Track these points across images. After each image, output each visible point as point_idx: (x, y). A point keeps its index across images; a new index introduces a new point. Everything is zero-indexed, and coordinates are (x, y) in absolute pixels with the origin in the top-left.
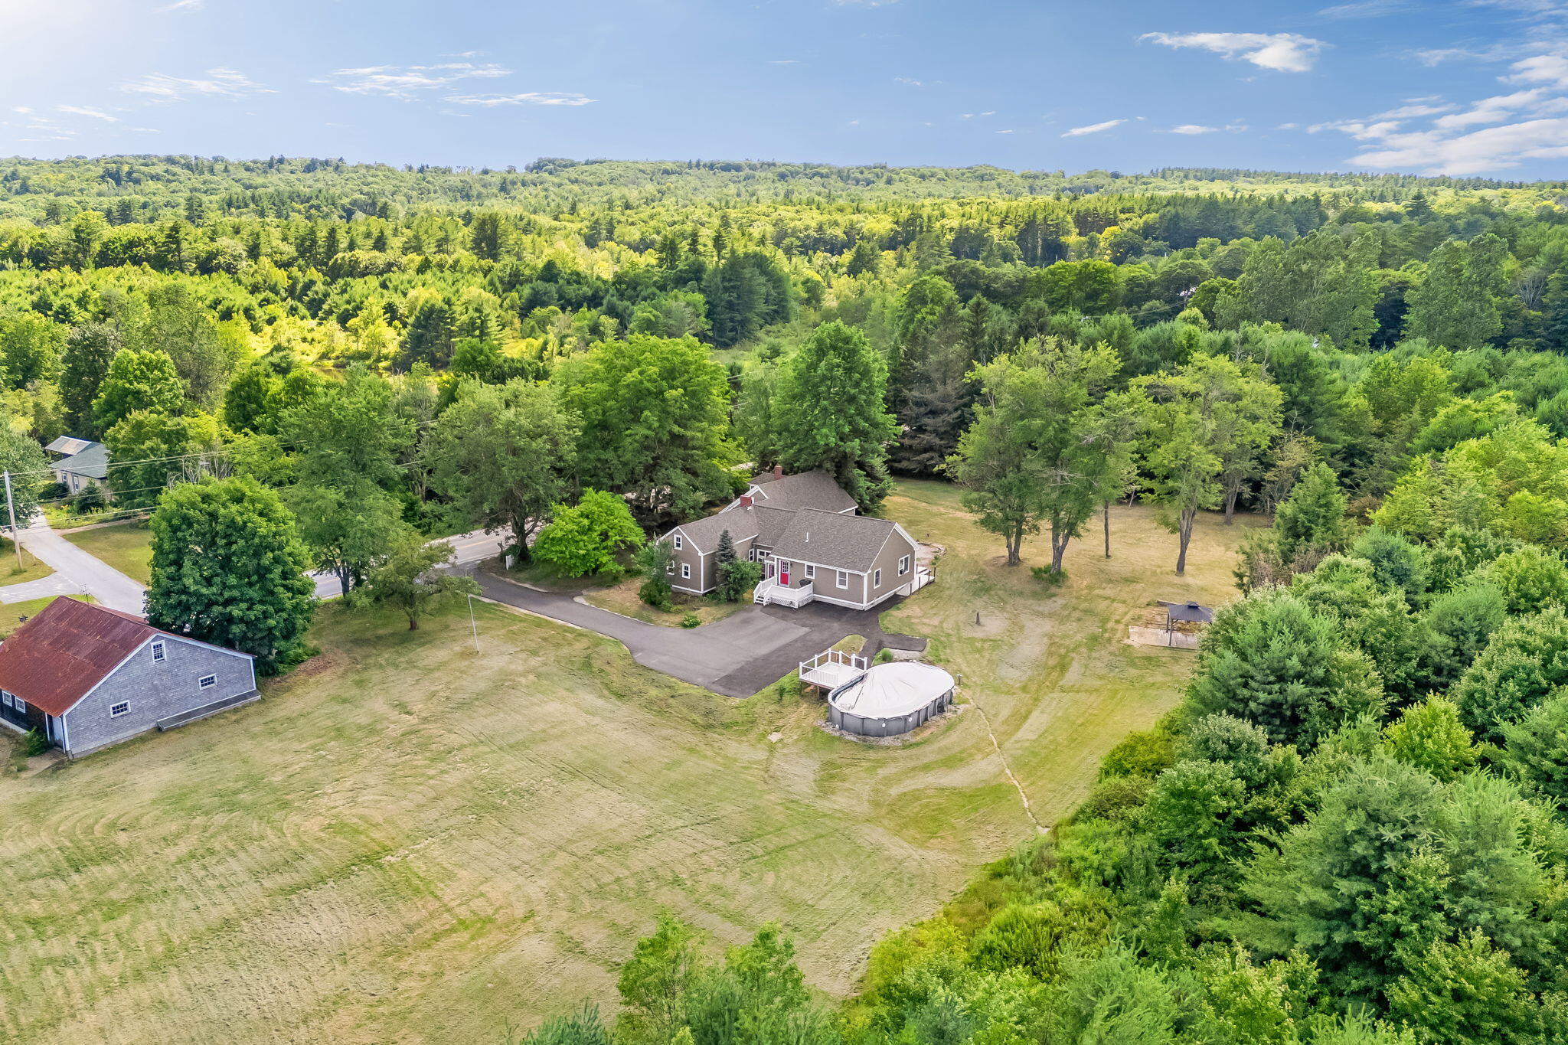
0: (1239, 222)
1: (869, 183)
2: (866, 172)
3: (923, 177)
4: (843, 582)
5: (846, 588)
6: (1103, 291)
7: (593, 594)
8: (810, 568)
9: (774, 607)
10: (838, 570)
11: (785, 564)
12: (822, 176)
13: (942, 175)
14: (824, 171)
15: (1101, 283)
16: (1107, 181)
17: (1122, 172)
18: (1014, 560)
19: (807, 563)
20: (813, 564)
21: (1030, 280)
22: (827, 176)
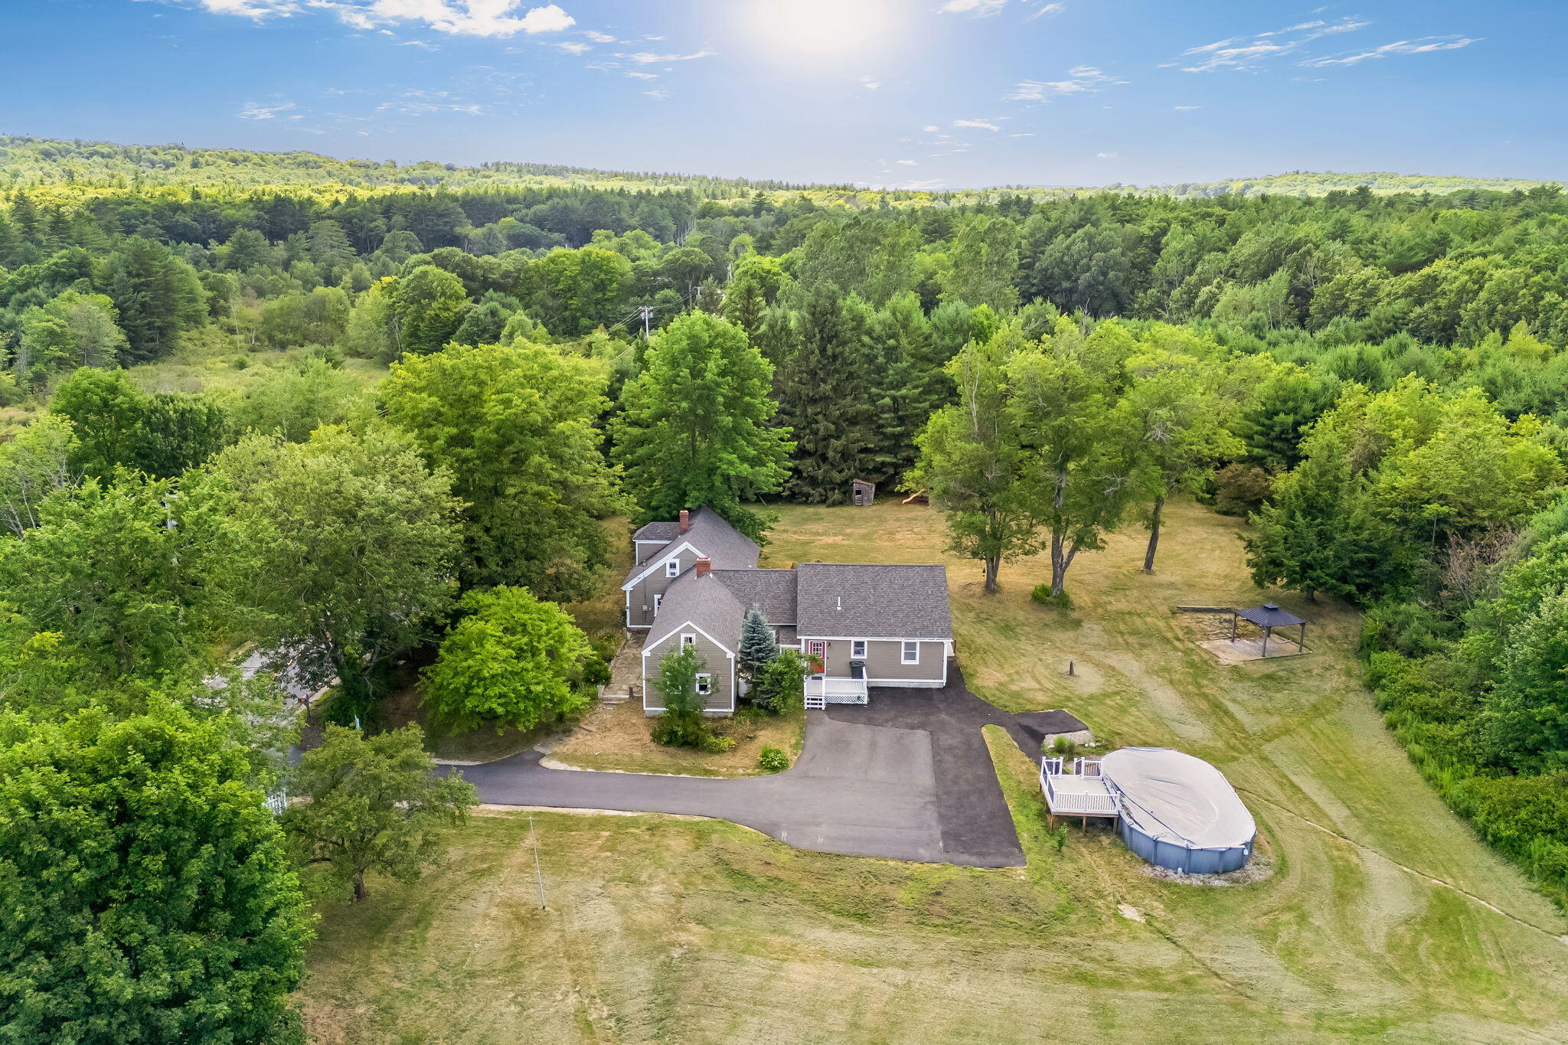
0: (624, 215)
1: (168, 166)
2: (161, 153)
3: (234, 161)
4: (911, 656)
5: (916, 662)
6: (611, 281)
7: (558, 749)
8: (860, 644)
9: (835, 708)
10: (903, 640)
11: (816, 646)
12: (103, 156)
13: (257, 160)
14: (105, 150)
15: (607, 272)
16: (444, 173)
17: (456, 165)
18: (991, 587)
19: (854, 639)
20: (865, 640)
21: (529, 270)
22: (109, 156)
